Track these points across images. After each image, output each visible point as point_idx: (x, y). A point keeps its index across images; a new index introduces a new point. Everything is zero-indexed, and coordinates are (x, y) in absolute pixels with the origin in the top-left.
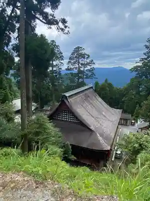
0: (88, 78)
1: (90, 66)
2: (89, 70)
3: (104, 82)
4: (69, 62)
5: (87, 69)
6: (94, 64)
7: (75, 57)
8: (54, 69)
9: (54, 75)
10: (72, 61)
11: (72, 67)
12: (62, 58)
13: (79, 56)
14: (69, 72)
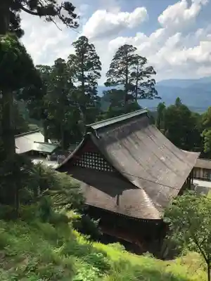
0: (145, 98)
1: (148, 77)
2: (146, 84)
3: (174, 103)
4: (110, 71)
5: (142, 81)
6: (155, 73)
7: (121, 63)
8: (86, 84)
9: (86, 93)
10: (116, 70)
11: (115, 79)
12: (98, 65)
13: (128, 61)
14: (110, 88)
